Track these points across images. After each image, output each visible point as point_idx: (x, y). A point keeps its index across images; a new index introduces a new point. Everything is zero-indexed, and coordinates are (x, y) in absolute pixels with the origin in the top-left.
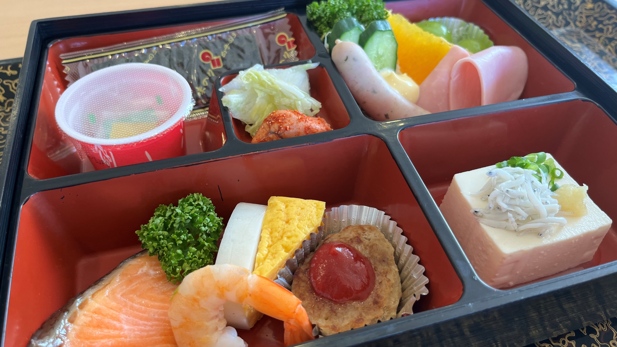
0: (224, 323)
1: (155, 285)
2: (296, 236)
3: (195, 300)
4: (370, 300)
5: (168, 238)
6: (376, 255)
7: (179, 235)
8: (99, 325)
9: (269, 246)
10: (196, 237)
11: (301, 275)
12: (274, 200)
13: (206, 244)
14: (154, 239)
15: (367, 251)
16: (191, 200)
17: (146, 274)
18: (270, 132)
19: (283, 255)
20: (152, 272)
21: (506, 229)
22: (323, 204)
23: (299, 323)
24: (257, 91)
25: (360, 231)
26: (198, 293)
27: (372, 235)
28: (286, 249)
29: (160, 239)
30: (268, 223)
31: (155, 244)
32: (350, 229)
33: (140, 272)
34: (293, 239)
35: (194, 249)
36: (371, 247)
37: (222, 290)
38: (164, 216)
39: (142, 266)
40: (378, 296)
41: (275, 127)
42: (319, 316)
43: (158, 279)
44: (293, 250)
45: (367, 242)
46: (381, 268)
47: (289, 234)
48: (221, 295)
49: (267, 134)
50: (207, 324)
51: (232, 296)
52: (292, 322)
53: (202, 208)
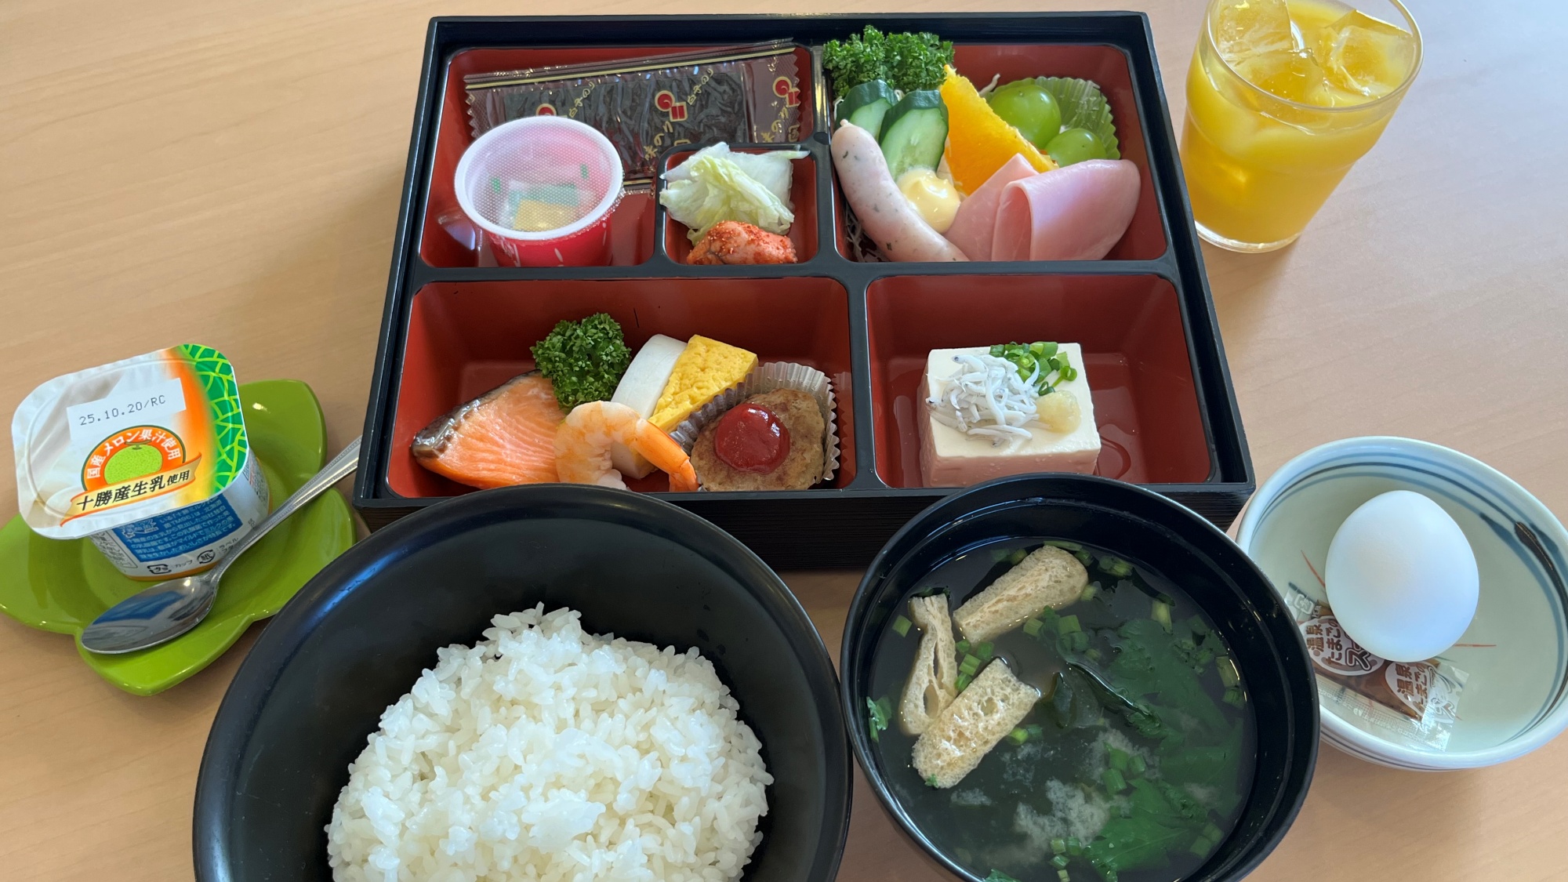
0: (608, 464)
1: (545, 411)
2: (708, 388)
3: (582, 434)
4: (774, 475)
5: (564, 361)
6: (800, 428)
7: (577, 360)
8: (482, 439)
9: (675, 394)
10: (597, 365)
11: (707, 433)
12: (697, 341)
13: (606, 376)
14: (549, 360)
15: (792, 422)
16: (596, 322)
17: (537, 397)
18: (709, 251)
19: (687, 406)
20: (543, 396)
21: (957, 429)
22: (752, 357)
23: (685, 479)
24: (709, 187)
25: (791, 398)
26: (585, 427)
27: (803, 405)
28: (693, 400)
29: (556, 361)
30: (680, 365)
31: (550, 366)
32: (781, 392)
33: (530, 393)
34: (704, 391)
35: (592, 379)
36: (798, 418)
37: (609, 429)
38: (563, 335)
39: (534, 386)
40: (785, 473)
41: (716, 246)
42: (713, 480)
43: (549, 405)
44: (699, 403)
45: (794, 411)
46: (800, 444)
47: (700, 384)
48: (608, 434)
49: (705, 253)
50: (590, 460)
51: (618, 436)
52: (677, 476)
53: (608, 333)
